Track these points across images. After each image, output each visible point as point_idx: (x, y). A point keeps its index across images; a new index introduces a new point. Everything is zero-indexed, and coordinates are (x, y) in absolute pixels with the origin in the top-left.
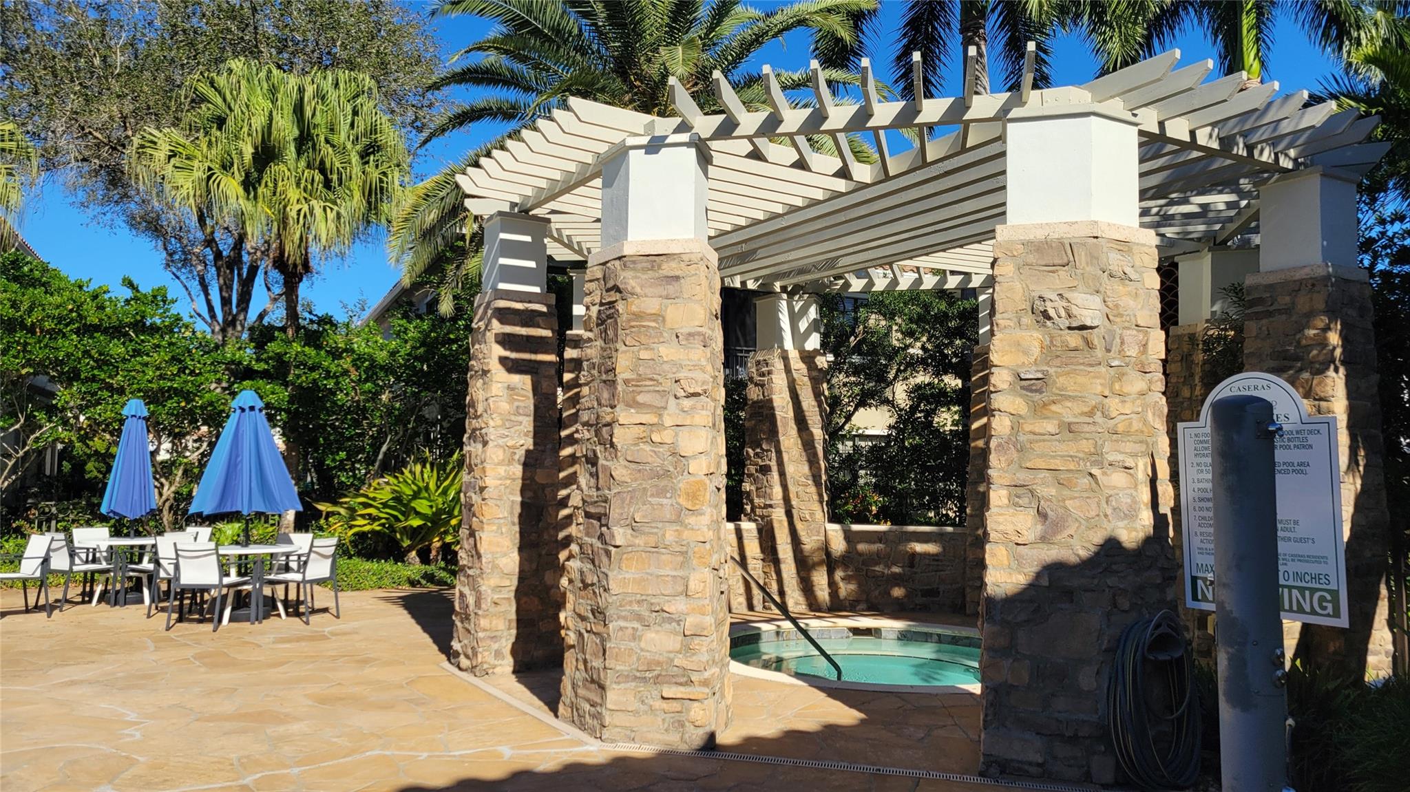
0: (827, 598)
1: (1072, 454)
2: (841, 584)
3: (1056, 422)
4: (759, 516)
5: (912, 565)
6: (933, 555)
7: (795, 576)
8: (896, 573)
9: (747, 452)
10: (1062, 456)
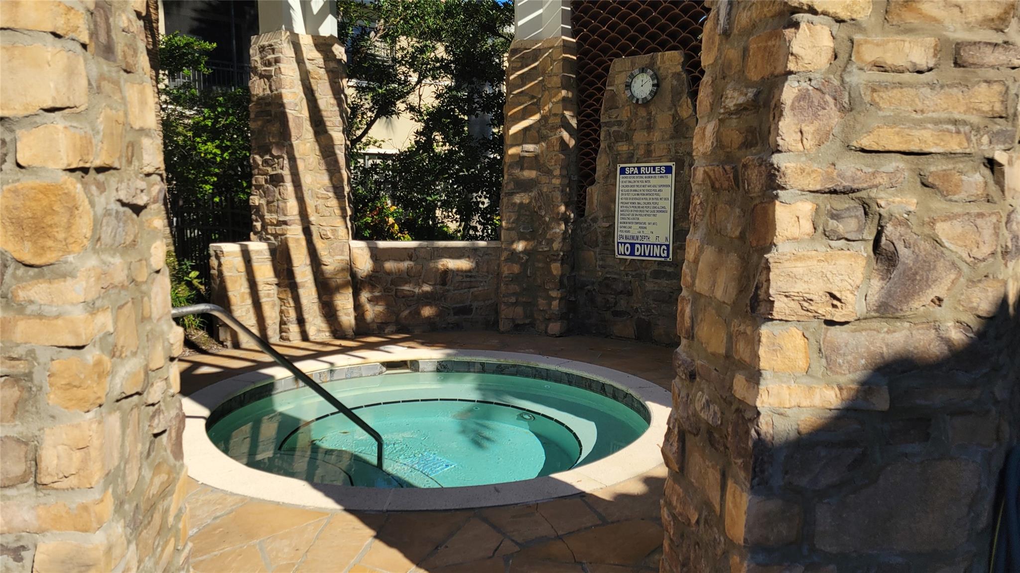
0: (353, 321)
1: (957, 116)
2: (368, 306)
3: (931, 41)
4: (272, 235)
5: (444, 283)
6: (466, 271)
7: (316, 300)
8: (427, 292)
9: (254, 159)
10: (937, 122)
